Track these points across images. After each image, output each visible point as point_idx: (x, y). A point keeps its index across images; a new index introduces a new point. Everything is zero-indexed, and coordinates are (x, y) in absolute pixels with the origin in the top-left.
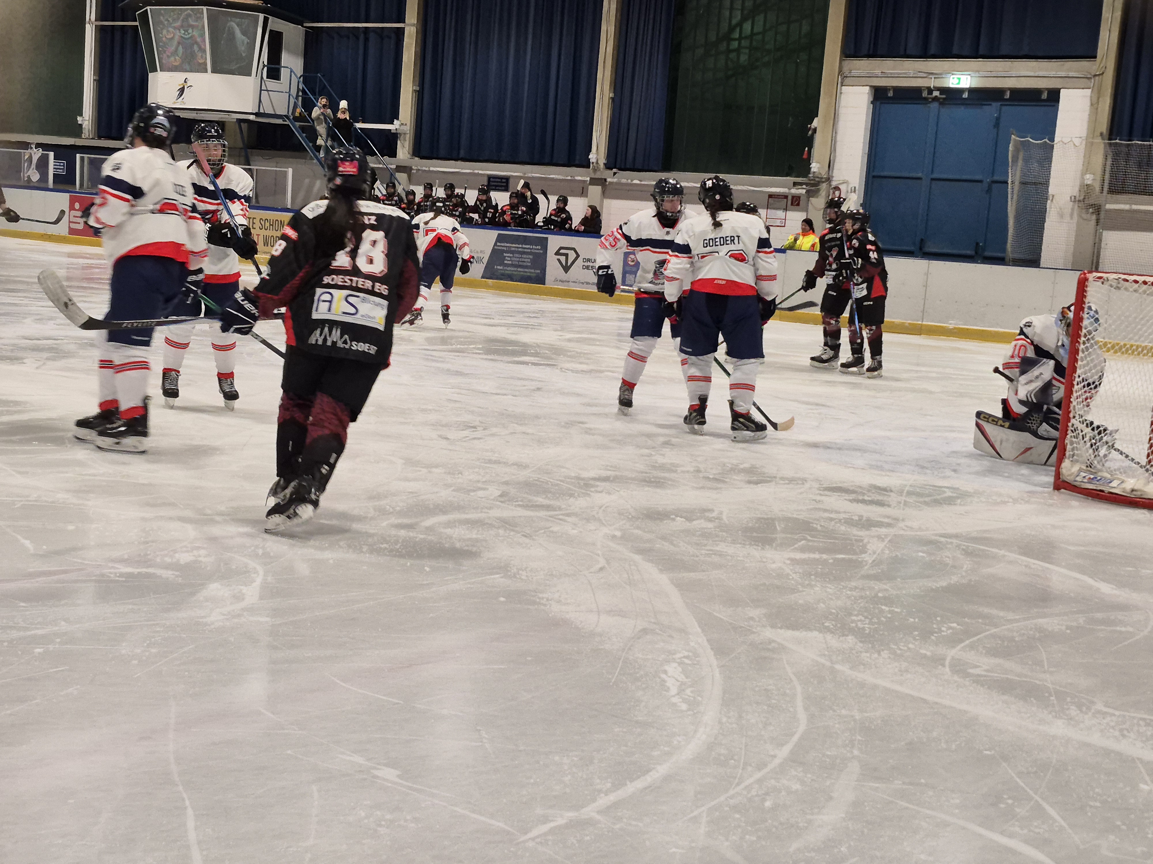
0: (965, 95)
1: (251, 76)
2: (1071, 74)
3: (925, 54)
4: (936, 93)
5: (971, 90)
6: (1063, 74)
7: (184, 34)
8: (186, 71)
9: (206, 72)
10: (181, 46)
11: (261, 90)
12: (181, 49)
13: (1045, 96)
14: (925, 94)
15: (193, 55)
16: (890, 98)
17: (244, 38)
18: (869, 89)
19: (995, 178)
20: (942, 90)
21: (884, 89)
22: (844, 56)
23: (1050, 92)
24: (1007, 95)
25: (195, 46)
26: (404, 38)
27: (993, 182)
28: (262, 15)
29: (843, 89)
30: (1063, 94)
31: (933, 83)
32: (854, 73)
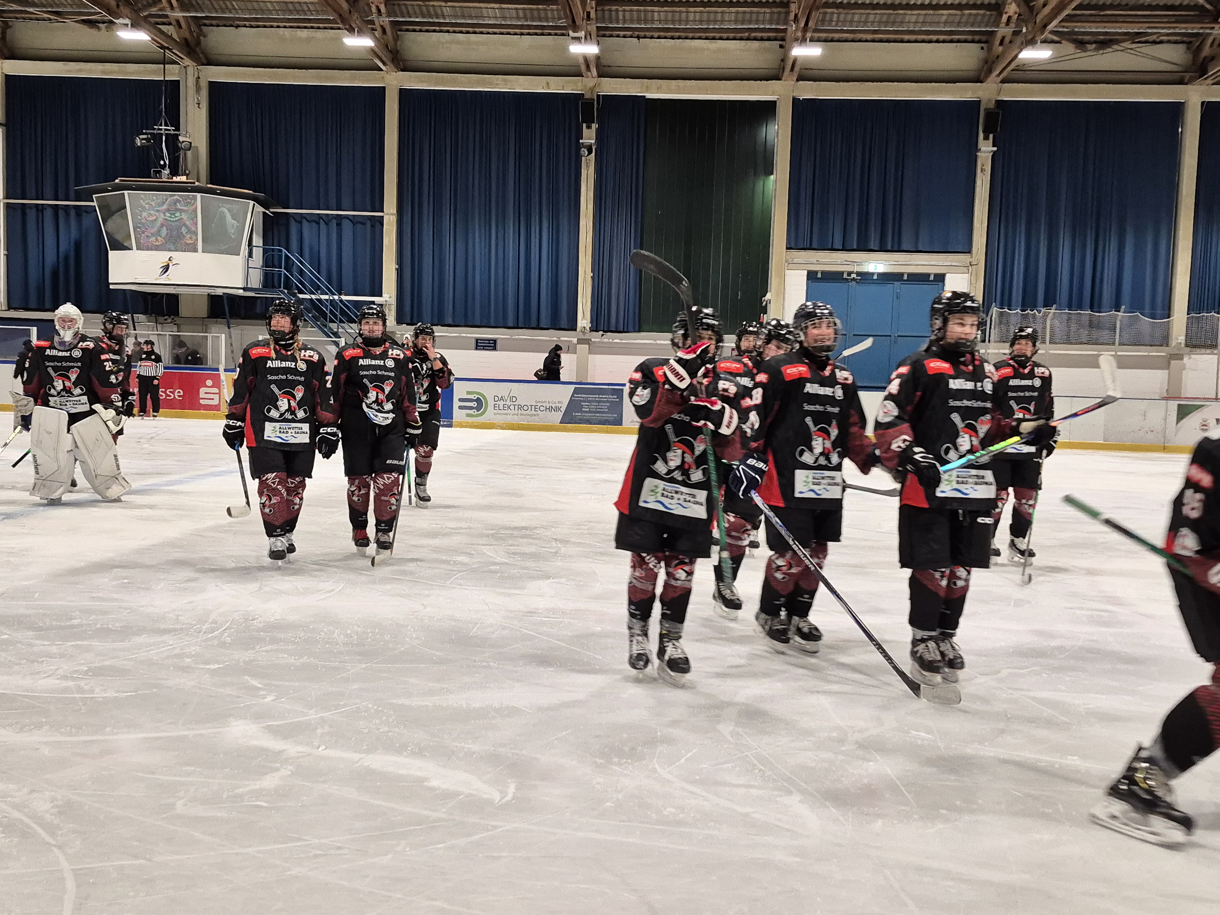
0: (875, 277)
1: (239, 255)
2: (954, 264)
3: (845, 249)
4: (853, 276)
5: (879, 274)
6: (949, 264)
7: (171, 217)
8: (170, 250)
9: (195, 250)
10: (165, 228)
11: (248, 267)
12: (164, 231)
13: (932, 278)
14: (845, 276)
15: (180, 236)
16: (819, 278)
17: (234, 222)
18: (805, 272)
19: (900, 334)
20: (858, 274)
21: (816, 272)
22: (787, 248)
23: (936, 275)
24: (905, 277)
25: (183, 228)
26: (382, 225)
27: (899, 336)
28: (252, 203)
29: (787, 272)
30: (948, 277)
31: (856, 269)
32: (795, 261)
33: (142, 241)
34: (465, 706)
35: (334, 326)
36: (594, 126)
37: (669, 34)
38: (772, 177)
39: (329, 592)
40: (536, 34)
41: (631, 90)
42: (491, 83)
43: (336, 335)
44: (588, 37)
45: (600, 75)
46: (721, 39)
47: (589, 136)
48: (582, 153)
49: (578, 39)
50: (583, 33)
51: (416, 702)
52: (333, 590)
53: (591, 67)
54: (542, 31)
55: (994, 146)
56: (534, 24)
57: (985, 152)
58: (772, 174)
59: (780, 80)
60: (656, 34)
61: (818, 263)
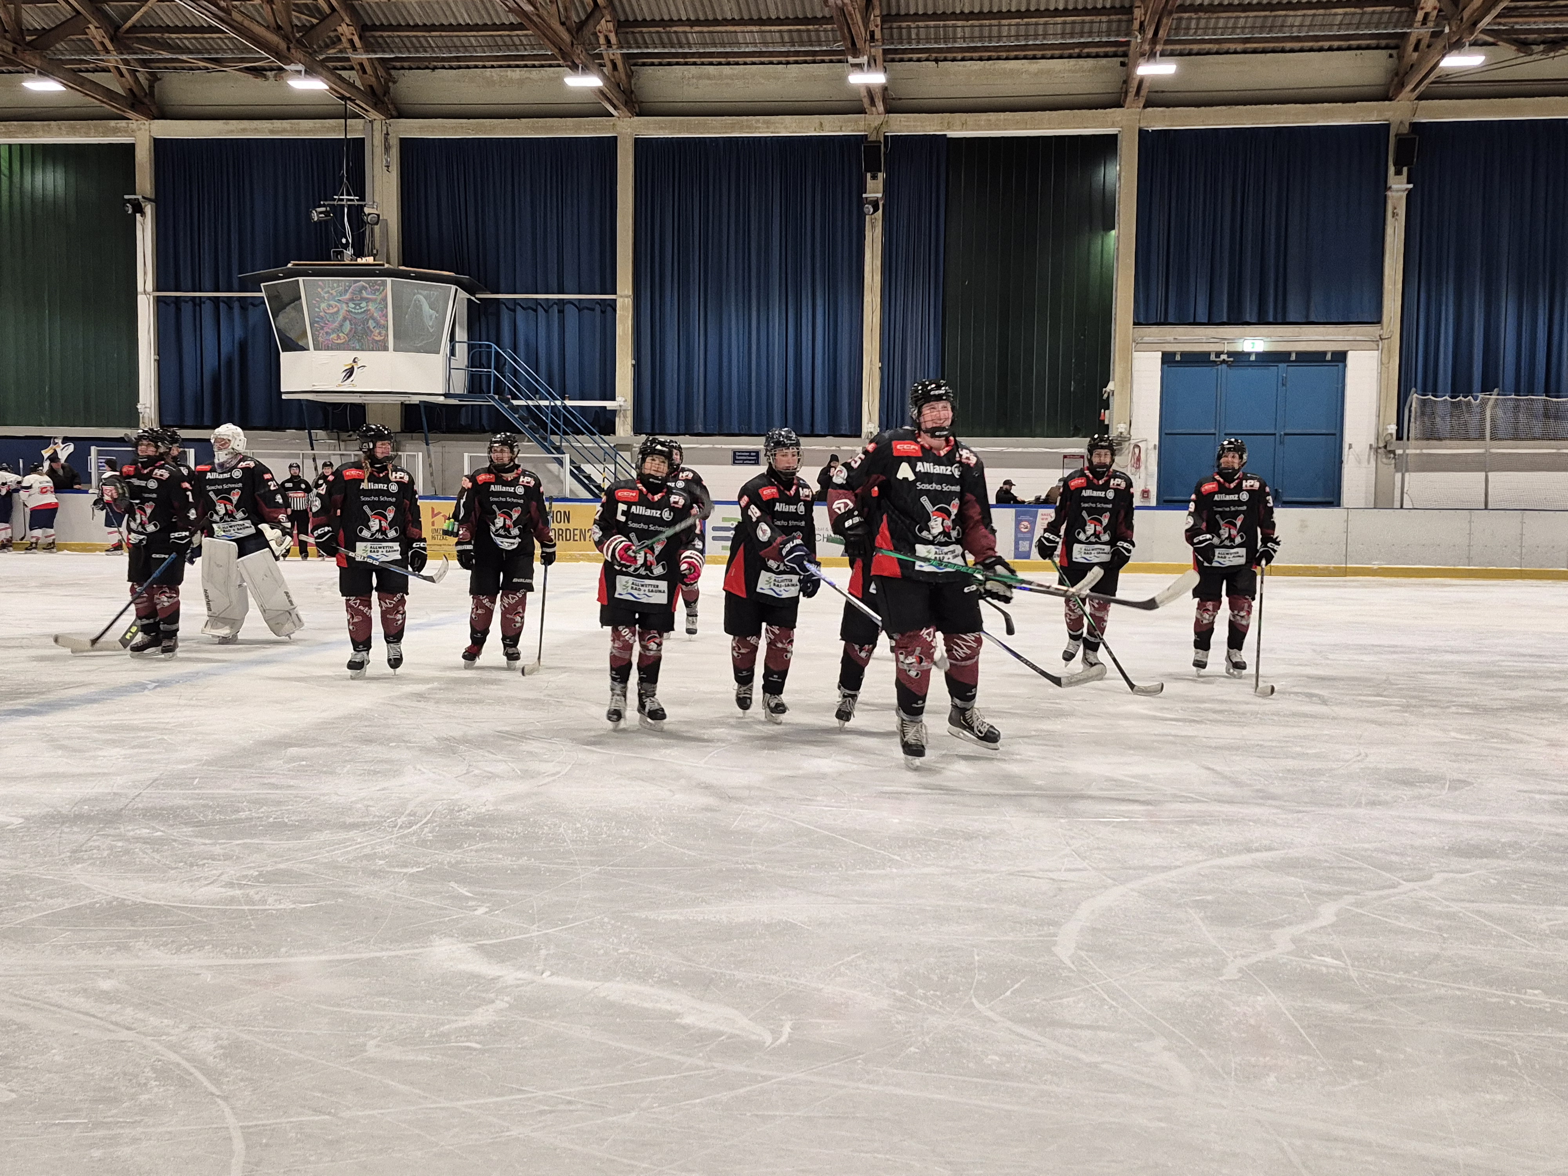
0: (1253, 358)
1: (439, 353)
2: (1358, 338)
3: (1211, 322)
4: (1224, 357)
5: (1258, 354)
6: (1351, 338)
7: (355, 308)
8: (354, 349)
9: (386, 349)
10: (348, 322)
11: (450, 368)
12: (347, 326)
13: (1329, 357)
14: (1213, 357)
15: (367, 332)
16: (1177, 361)
17: (432, 313)
18: (1160, 354)
19: (1287, 431)
20: (1230, 354)
21: (1174, 354)
22: (1135, 324)
23: (1334, 353)
24: (1293, 357)
25: (371, 322)
26: (615, 311)
27: (1286, 434)
28: (454, 287)
29: (1135, 354)
30: (1351, 355)
31: (1227, 348)
32: (1146, 339)
33: (320, 339)
34: (725, 920)
35: (556, 439)
36: (881, 176)
37: (976, 55)
38: (1113, 233)
39: (554, 775)
40: (806, 62)
41: (928, 128)
42: (749, 127)
43: (559, 450)
44: (872, 63)
45: (888, 111)
46: (1043, 57)
47: (875, 189)
48: (866, 210)
49: (859, 66)
50: (866, 58)
51: (665, 915)
52: (558, 773)
53: (876, 100)
54: (813, 58)
55: (1409, 182)
56: (803, 49)
57: (1397, 191)
58: (1114, 228)
59: (1122, 106)
60: (959, 56)
61: (1177, 341)
